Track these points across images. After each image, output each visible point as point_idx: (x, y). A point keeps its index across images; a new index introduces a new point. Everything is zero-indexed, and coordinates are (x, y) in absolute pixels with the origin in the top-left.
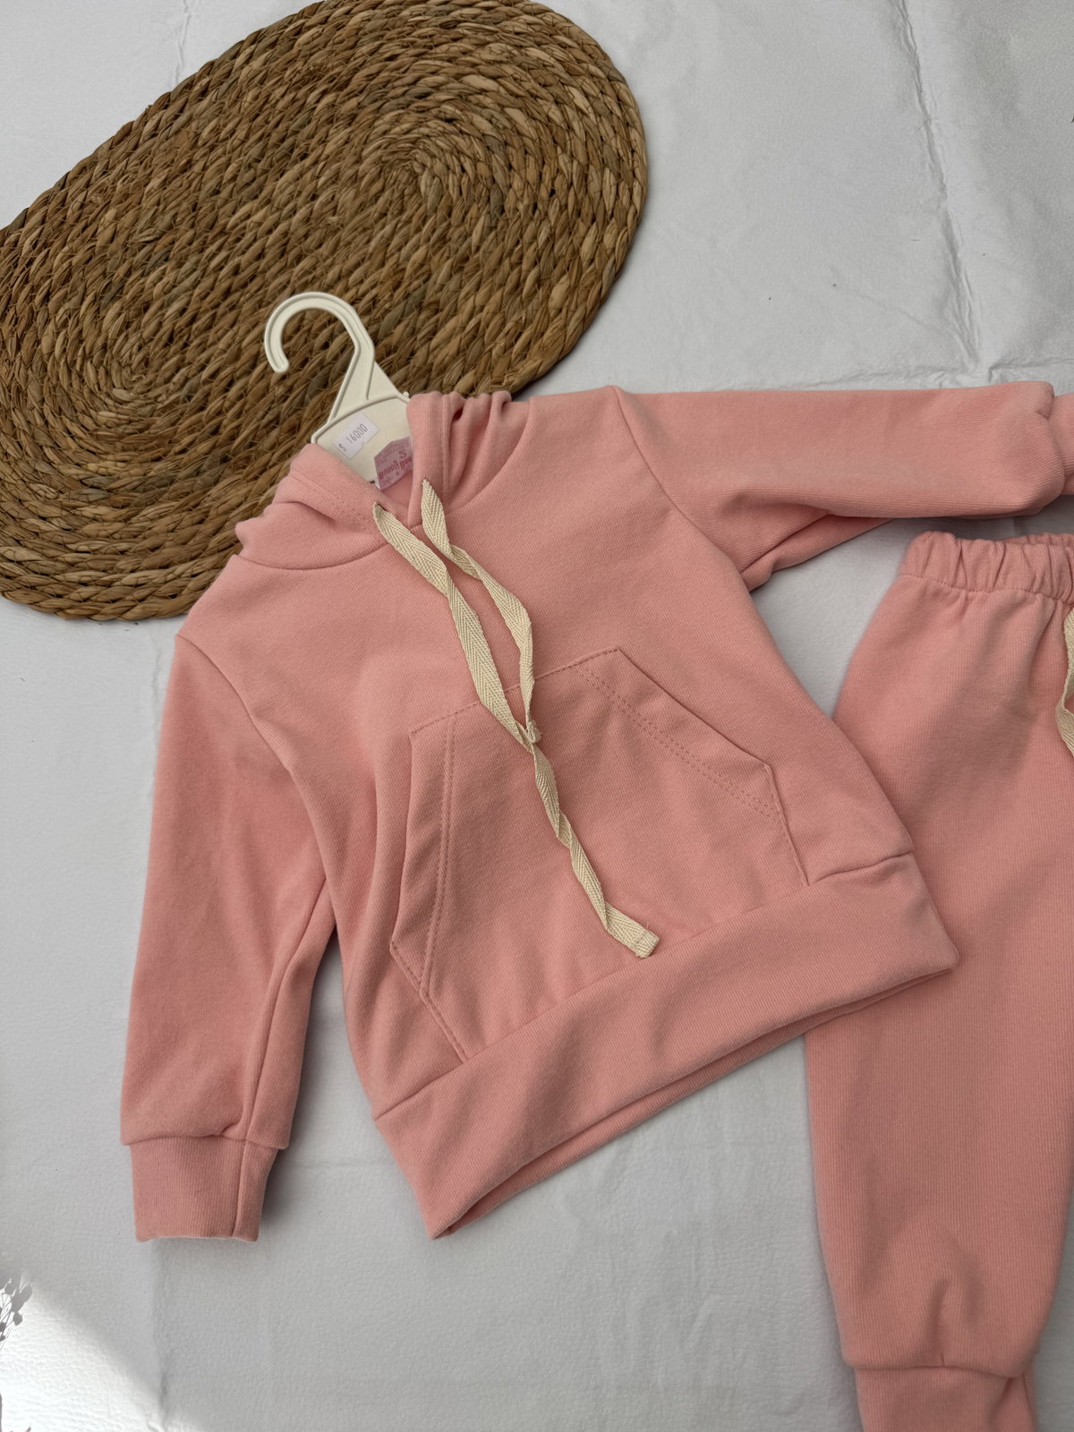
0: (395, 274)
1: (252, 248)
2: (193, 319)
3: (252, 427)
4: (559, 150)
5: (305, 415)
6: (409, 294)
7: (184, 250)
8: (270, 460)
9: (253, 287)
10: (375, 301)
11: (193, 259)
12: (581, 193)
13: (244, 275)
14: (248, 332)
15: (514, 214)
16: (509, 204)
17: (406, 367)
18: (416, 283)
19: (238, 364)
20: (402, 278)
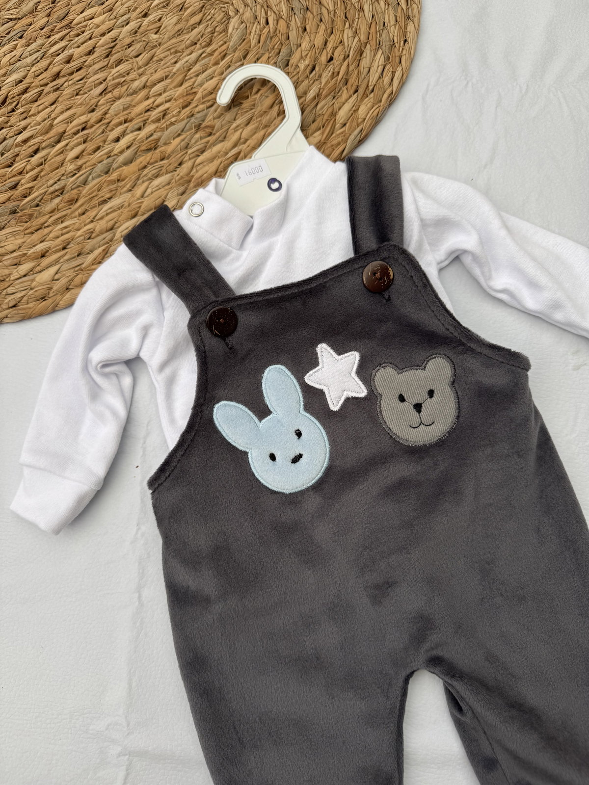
0: (187, 95)
1: (86, 44)
2: (25, 91)
3: (41, 191)
4: (347, 25)
5: (84, 192)
6: (193, 115)
7: (35, 33)
8: (47, 221)
9: (77, 76)
10: (165, 114)
11: (39, 41)
12: (354, 65)
13: (74, 64)
14: (62, 112)
15: (295, 69)
16: (294, 60)
17: (173, 173)
18: (201, 107)
19: (48, 136)
20: (192, 100)
